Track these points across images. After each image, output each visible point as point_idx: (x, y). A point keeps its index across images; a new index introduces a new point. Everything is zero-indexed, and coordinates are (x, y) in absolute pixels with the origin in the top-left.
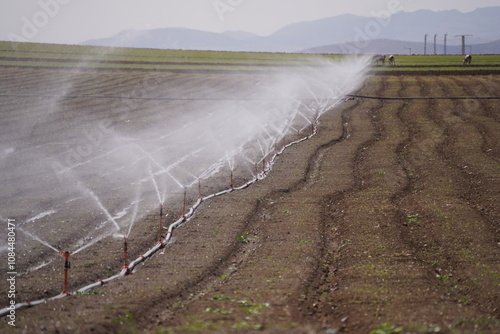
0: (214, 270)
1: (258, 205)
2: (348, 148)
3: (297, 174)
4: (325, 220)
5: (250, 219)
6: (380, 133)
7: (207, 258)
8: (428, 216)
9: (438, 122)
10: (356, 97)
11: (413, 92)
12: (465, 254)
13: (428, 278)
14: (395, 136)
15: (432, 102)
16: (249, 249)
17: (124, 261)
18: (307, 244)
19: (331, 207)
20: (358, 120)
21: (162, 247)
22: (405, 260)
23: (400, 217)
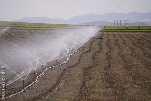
0: (51, 91)
1: (64, 70)
2: (91, 54)
3: (76, 61)
4: (85, 75)
5: (62, 75)
6: (101, 49)
7: (49, 87)
8: (116, 75)
9: (119, 46)
10: (94, 39)
11: (111, 37)
12: (126, 86)
13: (115, 93)
14: (106, 50)
15: (117, 40)
16: (61, 84)
17: (23, 88)
18: (79, 83)
19: (86, 71)
20: (95, 45)
21: (34, 83)
22: (108, 88)
23: (107, 74)
